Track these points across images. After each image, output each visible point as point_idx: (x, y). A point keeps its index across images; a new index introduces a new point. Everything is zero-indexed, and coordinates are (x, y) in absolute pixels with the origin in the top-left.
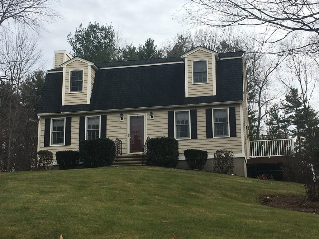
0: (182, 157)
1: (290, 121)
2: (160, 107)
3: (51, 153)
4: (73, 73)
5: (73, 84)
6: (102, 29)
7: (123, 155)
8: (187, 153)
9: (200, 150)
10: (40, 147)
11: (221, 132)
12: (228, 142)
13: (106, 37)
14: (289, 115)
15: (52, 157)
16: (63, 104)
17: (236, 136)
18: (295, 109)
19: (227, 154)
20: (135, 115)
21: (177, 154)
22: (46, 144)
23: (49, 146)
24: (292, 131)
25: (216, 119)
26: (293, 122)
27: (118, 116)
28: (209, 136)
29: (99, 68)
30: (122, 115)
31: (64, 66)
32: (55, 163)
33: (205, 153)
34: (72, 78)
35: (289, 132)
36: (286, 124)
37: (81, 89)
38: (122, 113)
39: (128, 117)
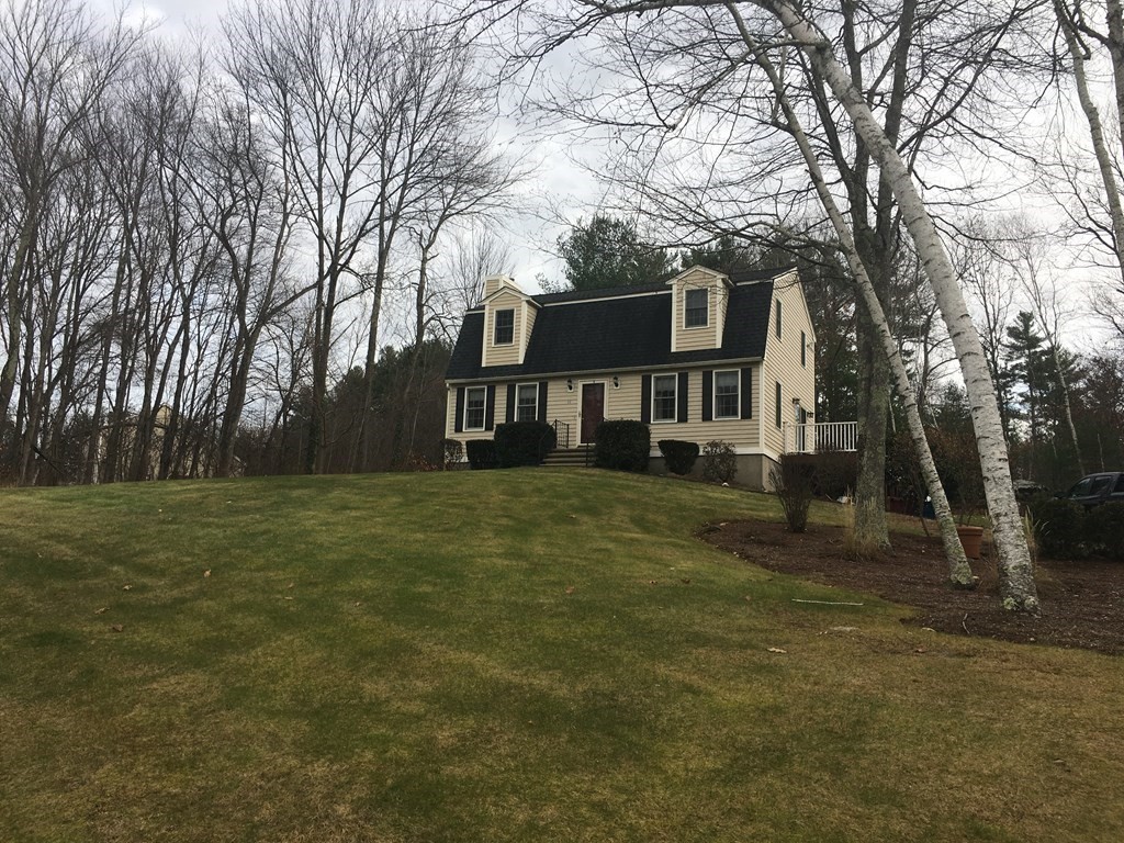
0: (656, 453)
1: (1014, 375)
2: (629, 368)
3: (460, 443)
4: (499, 313)
5: (498, 330)
6: (616, 225)
7: (570, 447)
8: (663, 445)
9: (682, 442)
10: (449, 433)
11: (727, 409)
12: (737, 428)
13: (624, 238)
14: (1014, 363)
15: (461, 449)
16: (484, 365)
17: (750, 417)
18: (1027, 351)
19: (727, 449)
20: (589, 382)
21: (648, 448)
22: (458, 429)
23: (461, 431)
24: (1021, 395)
25: (719, 389)
26: (1022, 377)
27: (564, 384)
28: (707, 417)
29: (542, 304)
30: (570, 381)
31: (487, 302)
32: (465, 459)
33: (695, 447)
34: (498, 323)
35: (1015, 395)
36: (1008, 382)
37: (511, 341)
38: (570, 379)
39: (579, 385)
